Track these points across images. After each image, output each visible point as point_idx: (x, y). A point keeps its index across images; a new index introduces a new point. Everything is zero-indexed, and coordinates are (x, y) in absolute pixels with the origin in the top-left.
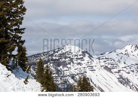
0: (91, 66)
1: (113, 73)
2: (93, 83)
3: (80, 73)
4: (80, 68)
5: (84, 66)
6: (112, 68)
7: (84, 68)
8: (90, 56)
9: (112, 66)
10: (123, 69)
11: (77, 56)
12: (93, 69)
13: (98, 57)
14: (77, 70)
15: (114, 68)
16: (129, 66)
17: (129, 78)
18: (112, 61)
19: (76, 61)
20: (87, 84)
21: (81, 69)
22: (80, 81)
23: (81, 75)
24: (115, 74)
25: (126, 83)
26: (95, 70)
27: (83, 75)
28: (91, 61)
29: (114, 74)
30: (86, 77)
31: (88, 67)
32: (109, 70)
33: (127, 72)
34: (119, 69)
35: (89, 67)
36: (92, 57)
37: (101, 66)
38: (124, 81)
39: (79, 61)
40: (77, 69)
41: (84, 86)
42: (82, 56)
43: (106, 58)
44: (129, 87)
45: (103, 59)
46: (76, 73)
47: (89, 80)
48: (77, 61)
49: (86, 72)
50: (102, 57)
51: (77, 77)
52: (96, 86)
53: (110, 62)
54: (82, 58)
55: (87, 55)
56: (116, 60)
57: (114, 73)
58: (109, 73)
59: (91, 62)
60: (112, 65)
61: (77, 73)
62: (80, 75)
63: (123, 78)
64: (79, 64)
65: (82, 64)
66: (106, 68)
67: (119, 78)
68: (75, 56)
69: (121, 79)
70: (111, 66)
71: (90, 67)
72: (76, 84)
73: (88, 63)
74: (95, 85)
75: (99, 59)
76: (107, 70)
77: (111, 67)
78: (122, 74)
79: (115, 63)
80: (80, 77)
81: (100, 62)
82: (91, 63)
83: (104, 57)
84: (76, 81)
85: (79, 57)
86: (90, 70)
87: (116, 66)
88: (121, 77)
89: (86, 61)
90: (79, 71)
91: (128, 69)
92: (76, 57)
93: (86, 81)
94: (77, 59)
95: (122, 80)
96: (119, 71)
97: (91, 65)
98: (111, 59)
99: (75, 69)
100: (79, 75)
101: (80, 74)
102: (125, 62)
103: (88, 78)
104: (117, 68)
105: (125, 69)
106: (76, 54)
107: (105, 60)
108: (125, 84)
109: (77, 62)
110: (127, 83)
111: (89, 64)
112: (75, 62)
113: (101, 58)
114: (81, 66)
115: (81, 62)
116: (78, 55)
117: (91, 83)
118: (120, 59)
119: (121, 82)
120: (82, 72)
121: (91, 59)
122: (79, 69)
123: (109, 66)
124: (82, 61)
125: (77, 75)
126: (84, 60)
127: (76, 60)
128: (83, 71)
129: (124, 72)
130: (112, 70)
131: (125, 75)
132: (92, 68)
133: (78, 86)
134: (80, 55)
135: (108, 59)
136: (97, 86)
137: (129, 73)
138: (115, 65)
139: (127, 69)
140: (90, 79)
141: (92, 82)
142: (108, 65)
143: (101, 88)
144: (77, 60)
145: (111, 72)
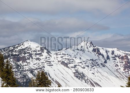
0: (49, 62)
1: (69, 68)
2: (51, 78)
3: (39, 67)
4: (38, 63)
5: (42, 61)
6: (68, 63)
7: (42, 63)
8: (48, 52)
9: (69, 61)
10: (79, 64)
11: (36, 51)
12: (51, 64)
13: (55, 53)
14: (36, 65)
15: (70, 64)
16: (84, 62)
17: (84, 73)
18: (68, 56)
19: (35, 56)
20: (45, 78)
21: (40, 64)
22: (38, 76)
23: (40, 70)
24: (72, 68)
25: (81, 77)
26: (53, 65)
28: (49, 56)
29: (71, 69)
30: (45, 72)
31: (46, 62)
32: (66, 65)
33: (82, 67)
34: (75, 64)
35: (47, 62)
36: (50, 52)
37: (58, 61)
38: (79, 75)
39: (38, 56)
40: (36, 64)
41: (42, 80)
42: (41, 52)
43: (63, 54)
44: (84, 81)
45: (60, 54)
46: (35, 68)
47: (47, 75)
48: (36, 56)
49: (44, 67)
50: (60, 53)
52: (53, 81)
53: (67, 57)
54: (41, 54)
55: (45, 51)
56: (73, 55)
57: (70, 68)
58: (65, 68)
59: (49, 57)
60: (68, 60)
61: (36, 68)
62: (39, 70)
63: (78, 73)
64: (38, 59)
65: (41, 59)
66: (63, 63)
67: (75, 73)
68: (34, 51)
69: (77, 74)
70: (68, 61)
71: (48, 62)
72: (35, 78)
73: (46, 58)
74: (53, 79)
76: (64, 65)
77: (68, 62)
78: (78, 69)
79: (71, 59)
80: (38, 72)
81: (57, 58)
82: (49, 58)
83: (61, 53)
84: (34, 76)
85: (38, 53)
86: (48, 65)
87: (72, 62)
88: (77, 71)
89: (44, 57)
90: (38, 66)
91: (84, 64)
93: (45, 76)
94: (36, 54)
95: (78, 75)
96: (75, 66)
97: (49, 60)
98: (68, 54)
99: (34, 64)
100: (38, 70)
101: (38, 68)
102: (80, 58)
103: (46, 73)
104: (73, 63)
106: (35, 50)
108: (80, 79)
109: (36, 57)
110: (83, 78)
111: (47, 59)
112: (34, 57)
113: (58, 54)
115: (39, 57)
116: (37, 51)
117: (48, 77)
118: (76, 55)
119: (77, 77)
120: (41, 67)
122: (37, 64)
123: (66, 62)
124: (41, 56)
125: (35, 70)
126: (42, 56)
127: (34, 55)
128: (42, 66)
129: (79, 67)
130: (68, 65)
131: (81, 70)
132: (50, 63)
133: (36, 80)
134: (39, 51)
135: (65, 54)
136: (54, 80)
137: (84, 68)
138: (71, 61)
139: (82, 64)
140: (48, 74)
141: (49, 76)
142: (65, 60)
143: (58, 82)
144: (36, 55)
145: (68, 67)
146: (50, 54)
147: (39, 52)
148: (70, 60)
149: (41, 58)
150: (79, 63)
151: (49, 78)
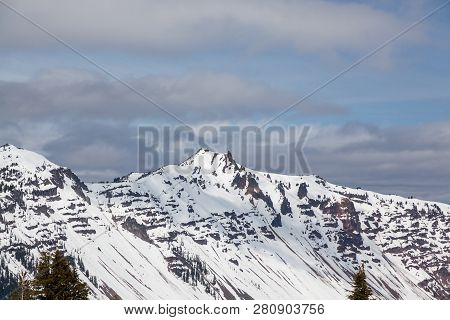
0: (83, 220)
1: (151, 242)
2: (87, 275)
3: (45, 239)
4: (44, 225)
5: (58, 216)
6: (149, 225)
7: (58, 223)
8: (80, 187)
9: (151, 217)
10: (186, 228)
11: (36, 183)
12: (88, 228)
13: (104, 190)
14: (36, 230)
15: (156, 227)
16: (203, 220)
17: (202, 258)
18: (148, 201)
19: (34, 199)
20: (67, 275)
21: (48, 228)
22: (43, 267)
23: (49, 247)
24: (160, 244)
25: (193, 273)
26: (94, 232)
27: (55, 248)
28: (81, 200)
29: (157, 246)
30: (65, 255)
31: (70, 220)
32: (140, 231)
33: (198, 237)
34: (173, 229)
35: (74, 219)
36: (86, 188)
37: (114, 218)
38: (186, 268)
39: (42, 201)
40: (36, 227)
41: (55, 283)
42: (54, 186)
43: (131, 194)
44: (203, 288)
45: (121, 195)
46: (33, 239)
47: (73, 264)
48: (36, 200)
49: (65, 239)
50: (119, 191)
51: (35, 253)
52: (96, 285)
53: (143, 205)
54: (52, 192)
55: (69, 182)
56: (165, 199)
57: (156, 242)
58: (139, 242)
59: (80, 205)
60: (149, 214)
61: (36, 240)
62: (45, 248)
63: (183, 259)
64: (42, 210)
65: (52, 211)
66: (130, 224)
67: (170, 259)
68: (31, 183)
69: (179, 262)
70: (147, 218)
71: (78, 219)
72: (31, 277)
73: (72, 207)
74: (94, 281)
75: (108, 194)
76: (134, 232)
77: (147, 222)
78: (182, 244)
79: (160, 210)
80: (44, 253)
81: (109, 206)
82: (82, 208)
83: (125, 191)
84: (30, 267)
85: (43, 188)
86: (78, 232)
87: (162, 220)
88: (178, 254)
89: (64, 203)
90: (42, 233)
91: (202, 229)
92: (33, 188)
93: (66, 268)
94: (35, 193)
95: (180, 266)
96: (173, 235)
97: (81, 215)
98: (147, 195)
99: (29, 229)
100: (42, 247)
101: (44, 242)
102: (191, 207)
103: (71, 259)
104: (165, 226)
105: (191, 230)
106: (34, 179)
107: (129, 199)
108: (190, 279)
109: (36, 204)
110: (198, 275)
111: (75, 211)
112: (29, 203)
113: (114, 192)
114: (48, 216)
115: (48, 204)
116: (41, 182)
117: (79, 272)
118: (176, 198)
119: (178, 273)
120: (52, 237)
121: (83, 195)
122: (40, 227)
123: (140, 220)
124: (53, 199)
125: (33, 247)
126: (58, 198)
127: (31, 196)
128: (55, 232)
129: (187, 241)
130: (149, 232)
131: (191, 249)
132: (84, 226)
133: (36, 284)
134: (46, 182)
135: (138, 195)
136: (100, 283)
137: (203, 242)
138: (158, 217)
139: (197, 229)
140: (76, 262)
141: (82, 269)
142: (139, 214)
143: (111, 290)
144: (36, 197)
145: (146, 238)
146: (84, 191)
147: (49, 187)
148: (155, 215)
149: (54, 205)
150: (184, 225)
151: (82, 277)
